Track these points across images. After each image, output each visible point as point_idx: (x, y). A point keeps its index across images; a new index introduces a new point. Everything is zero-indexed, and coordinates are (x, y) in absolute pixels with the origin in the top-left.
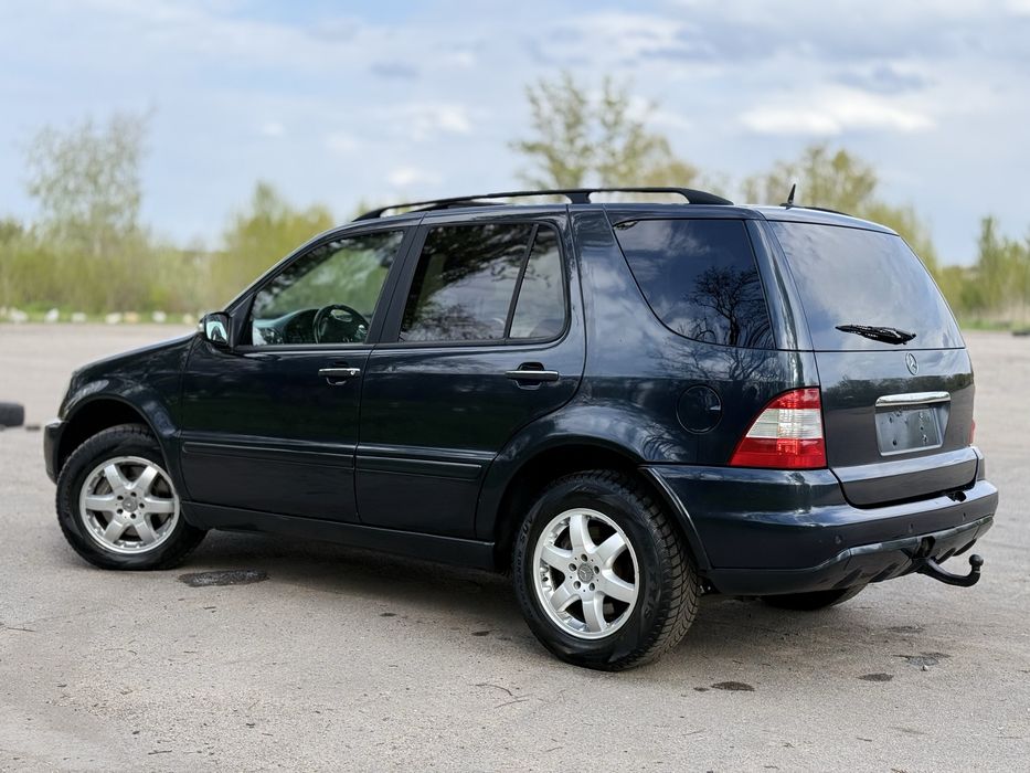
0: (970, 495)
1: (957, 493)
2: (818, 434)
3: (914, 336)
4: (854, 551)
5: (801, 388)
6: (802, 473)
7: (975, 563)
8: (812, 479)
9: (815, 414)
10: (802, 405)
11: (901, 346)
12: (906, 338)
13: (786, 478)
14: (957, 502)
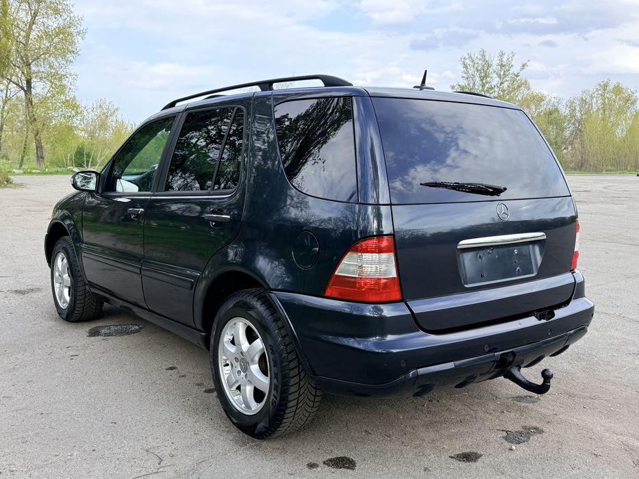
0: (560, 314)
1: (547, 312)
2: (394, 274)
3: (505, 189)
4: (422, 371)
5: (380, 235)
6: (382, 306)
7: (546, 376)
8: (388, 311)
9: (390, 257)
10: (380, 251)
11: (495, 197)
12: (497, 191)
13: (369, 311)
14: (543, 321)
